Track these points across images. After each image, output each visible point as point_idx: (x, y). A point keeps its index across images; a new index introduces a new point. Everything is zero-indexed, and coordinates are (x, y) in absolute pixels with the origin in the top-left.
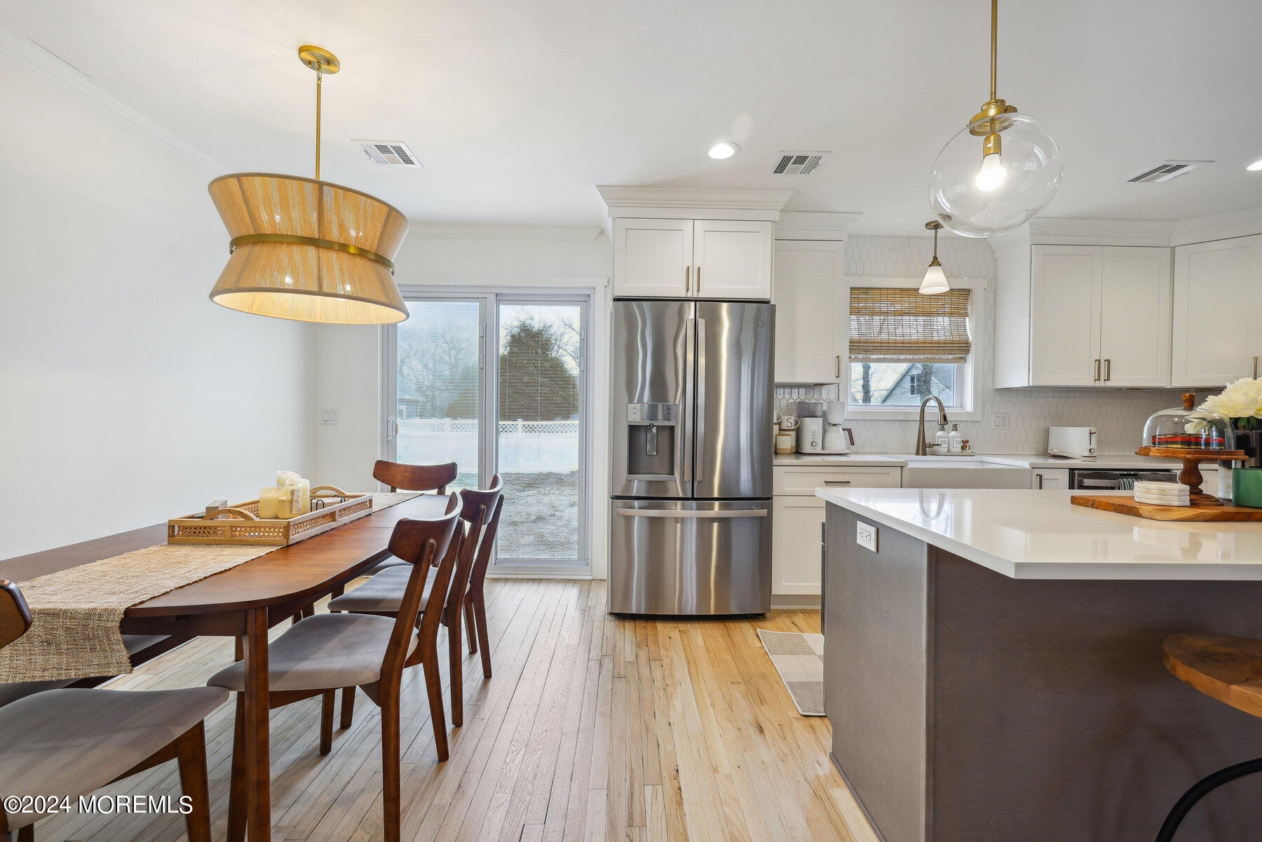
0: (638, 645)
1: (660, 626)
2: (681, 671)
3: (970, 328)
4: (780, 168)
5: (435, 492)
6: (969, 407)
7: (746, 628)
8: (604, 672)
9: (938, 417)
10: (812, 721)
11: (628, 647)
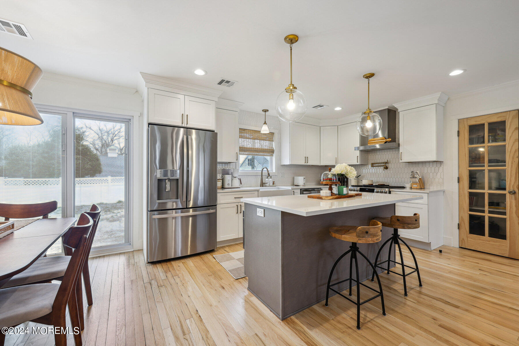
0: (166, 272)
1: (173, 263)
2: (187, 277)
3: (274, 145)
4: (220, 83)
5: (41, 217)
6: (274, 171)
7: (209, 256)
8: (153, 287)
9: (267, 174)
10: (239, 280)
11: (161, 274)
